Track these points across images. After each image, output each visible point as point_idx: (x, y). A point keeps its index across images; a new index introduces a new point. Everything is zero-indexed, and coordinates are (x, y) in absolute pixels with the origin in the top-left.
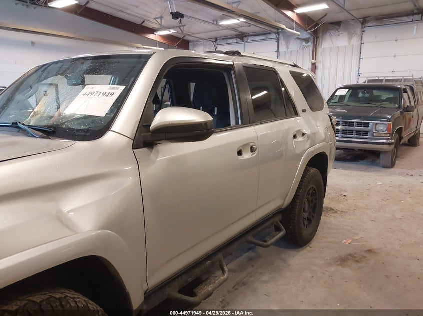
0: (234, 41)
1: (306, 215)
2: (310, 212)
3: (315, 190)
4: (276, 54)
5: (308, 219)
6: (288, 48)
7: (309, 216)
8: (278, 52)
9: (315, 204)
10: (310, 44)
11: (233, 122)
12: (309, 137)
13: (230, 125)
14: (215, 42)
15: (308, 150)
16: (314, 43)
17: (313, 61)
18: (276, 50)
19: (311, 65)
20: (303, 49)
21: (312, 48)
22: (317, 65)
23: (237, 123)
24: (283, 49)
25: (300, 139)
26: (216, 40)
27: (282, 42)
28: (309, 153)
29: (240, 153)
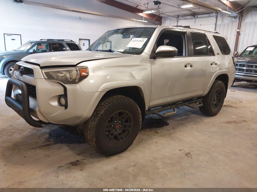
0: (189, 17)
1: (215, 103)
2: (217, 102)
3: (220, 92)
4: (215, 25)
5: (216, 105)
6: (222, 22)
7: (216, 104)
8: (216, 24)
9: (220, 99)
10: (237, 20)
11: (184, 54)
12: (219, 65)
13: (183, 56)
14: (177, 18)
15: (217, 71)
16: (239, 19)
17: (238, 31)
18: (215, 23)
19: (236, 33)
20: (232, 23)
21: (238, 22)
22: (240, 33)
23: (186, 55)
24: (219, 22)
25: (214, 66)
26: (178, 16)
27: (219, 18)
28: (218, 73)
29: (186, 66)
